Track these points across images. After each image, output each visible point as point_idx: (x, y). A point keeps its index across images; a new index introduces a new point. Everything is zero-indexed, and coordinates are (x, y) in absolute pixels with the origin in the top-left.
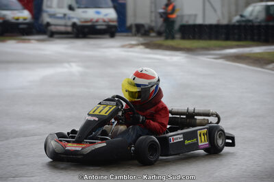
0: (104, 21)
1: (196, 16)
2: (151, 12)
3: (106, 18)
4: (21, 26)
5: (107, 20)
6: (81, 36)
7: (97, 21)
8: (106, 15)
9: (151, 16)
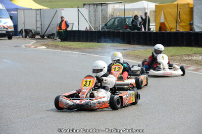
0: (4, 28)
1: (73, 24)
2: (37, 21)
5: (7, 27)
8: (5, 23)
9: (36, 23)
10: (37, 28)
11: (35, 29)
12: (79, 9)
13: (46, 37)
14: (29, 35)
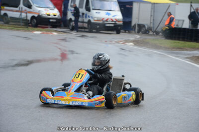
0: (113, 21)
1: (183, 21)
2: (151, 16)
3: (114, 19)
4: (51, 20)
5: (115, 20)
6: (94, 31)
7: (107, 20)
8: (114, 16)
9: (151, 18)
10: (151, 23)
11: (149, 24)
12: (192, 4)
13: (161, 34)
14: (142, 30)
